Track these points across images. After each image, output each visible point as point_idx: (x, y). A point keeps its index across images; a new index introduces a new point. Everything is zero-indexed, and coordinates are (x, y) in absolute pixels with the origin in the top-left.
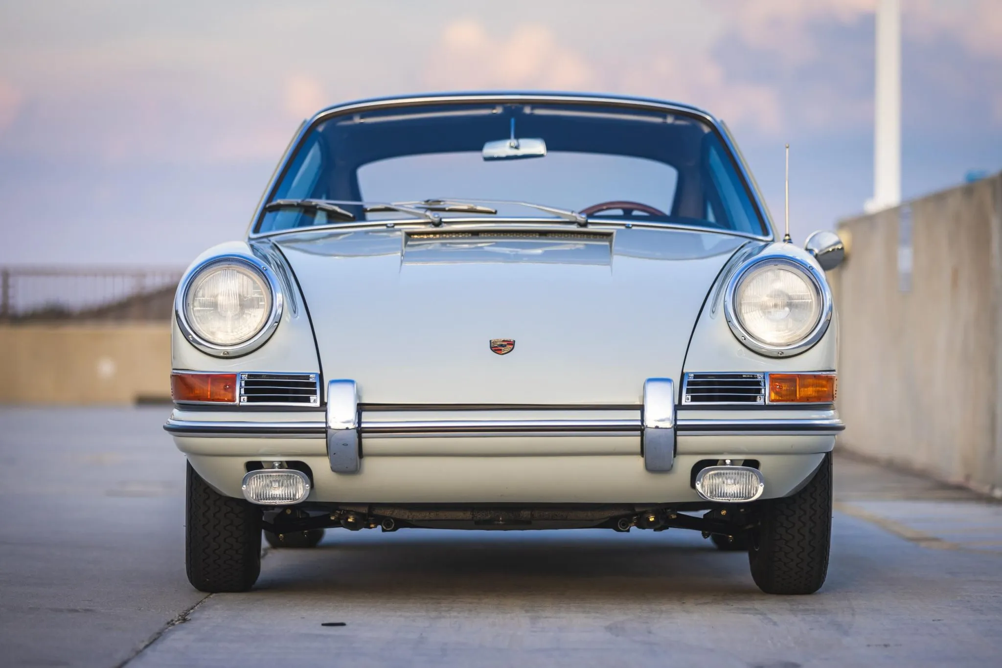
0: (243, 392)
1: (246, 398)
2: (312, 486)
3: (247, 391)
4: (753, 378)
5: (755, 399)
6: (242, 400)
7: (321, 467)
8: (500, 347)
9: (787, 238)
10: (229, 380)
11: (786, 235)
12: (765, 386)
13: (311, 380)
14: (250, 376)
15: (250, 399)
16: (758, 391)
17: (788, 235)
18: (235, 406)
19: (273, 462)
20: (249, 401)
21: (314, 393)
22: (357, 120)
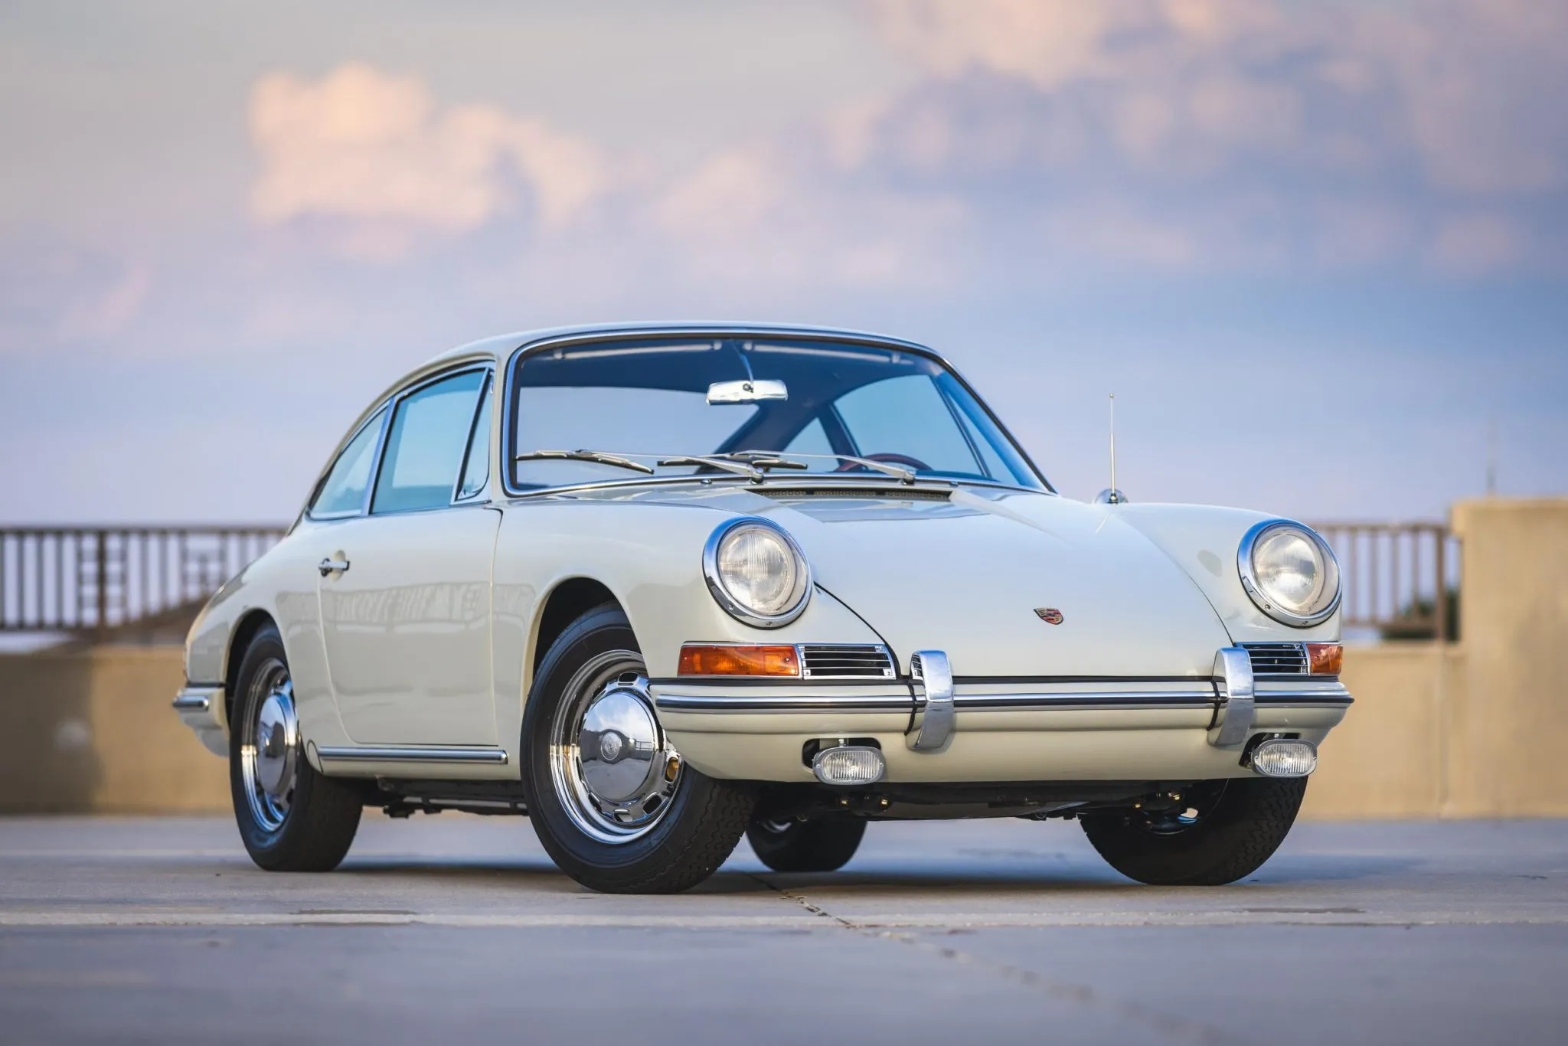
0: (805, 665)
1: (809, 671)
2: (885, 763)
3: (809, 664)
4: (1291, 648)
5: (1297, 670)
6: (805, 674)
7: (893, 744)
8: (1050, 616)
9: (1113, 498)
10: (789, 652)
11: (1112, 495)
12: (1305, 655)
13: (878, 652)
14: (807, 648)
15: (814, 673)
16: (1299, 661)
17: (1115, 495)
18: (797, 680)
19: (838, 739)
20: (812, 674)
21: (888, 665)
22: (558, 356)
